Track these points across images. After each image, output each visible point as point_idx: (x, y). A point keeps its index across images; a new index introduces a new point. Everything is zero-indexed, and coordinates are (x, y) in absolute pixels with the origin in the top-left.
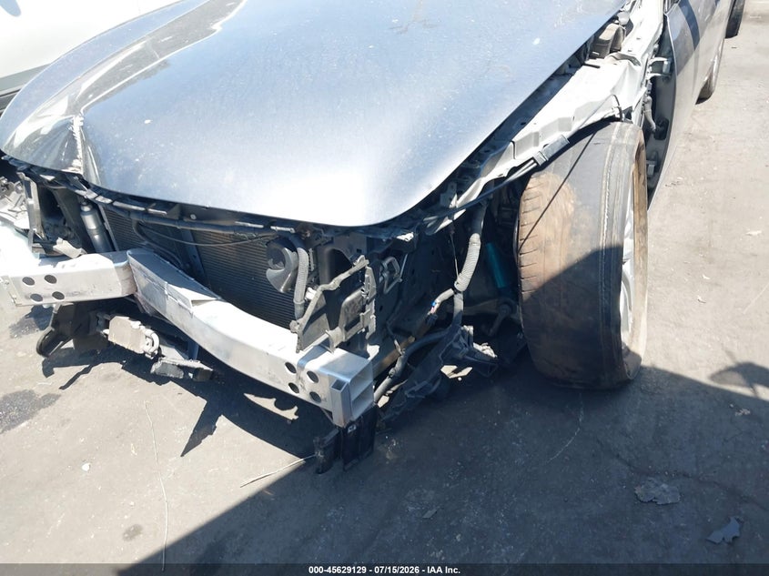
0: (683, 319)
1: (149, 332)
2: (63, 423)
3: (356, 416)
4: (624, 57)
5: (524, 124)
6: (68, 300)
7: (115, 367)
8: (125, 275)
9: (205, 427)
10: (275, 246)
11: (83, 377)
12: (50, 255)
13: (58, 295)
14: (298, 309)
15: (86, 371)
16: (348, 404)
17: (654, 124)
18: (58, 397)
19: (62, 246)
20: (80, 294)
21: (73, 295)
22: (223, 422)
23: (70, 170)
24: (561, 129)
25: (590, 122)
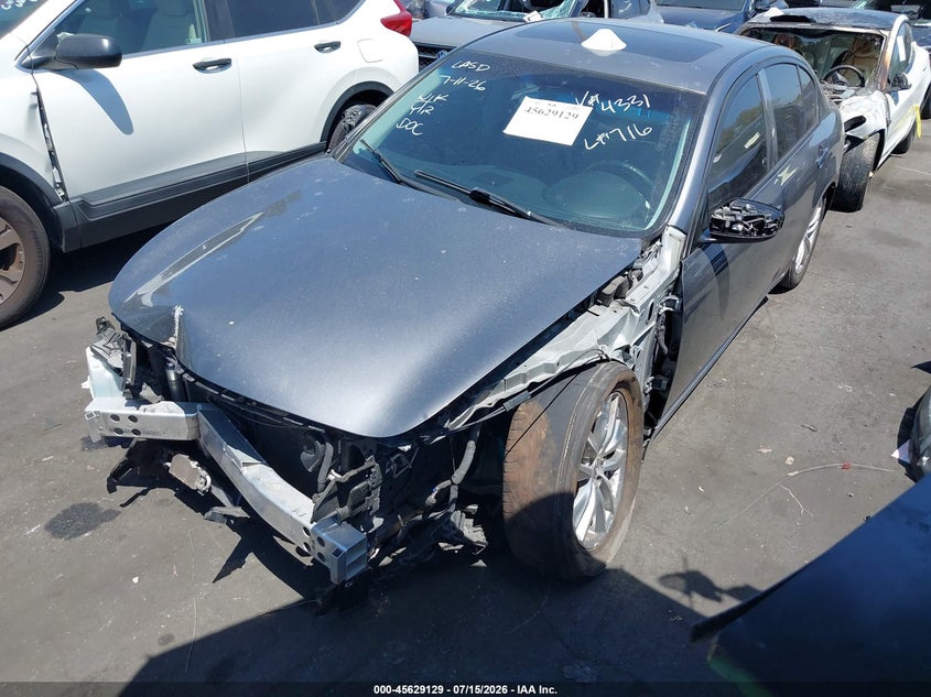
0: (665, 526)
1: (204, 473)
2: (120, 538)
3: (349, 577)
4: (626, 304)
5: (518, 364)
6: (143, 437)
7: (169, 493)
8: (194, 424)
9: (236, 560)
10: (309, 437)
11: (141, 498)
12: (135, 398)
13: (136, 432)
14: (320, 486)
15: (144, 493)
16: (343, 567)
17: (666, 348)
18: (118, 513)
19: (147, 392)
20: (154, 433)
21: (148, 433)
22: (251, 559)
23: (166, 344)
24: (547, 372)
25: (572, 367)
